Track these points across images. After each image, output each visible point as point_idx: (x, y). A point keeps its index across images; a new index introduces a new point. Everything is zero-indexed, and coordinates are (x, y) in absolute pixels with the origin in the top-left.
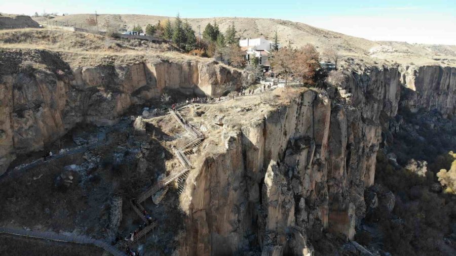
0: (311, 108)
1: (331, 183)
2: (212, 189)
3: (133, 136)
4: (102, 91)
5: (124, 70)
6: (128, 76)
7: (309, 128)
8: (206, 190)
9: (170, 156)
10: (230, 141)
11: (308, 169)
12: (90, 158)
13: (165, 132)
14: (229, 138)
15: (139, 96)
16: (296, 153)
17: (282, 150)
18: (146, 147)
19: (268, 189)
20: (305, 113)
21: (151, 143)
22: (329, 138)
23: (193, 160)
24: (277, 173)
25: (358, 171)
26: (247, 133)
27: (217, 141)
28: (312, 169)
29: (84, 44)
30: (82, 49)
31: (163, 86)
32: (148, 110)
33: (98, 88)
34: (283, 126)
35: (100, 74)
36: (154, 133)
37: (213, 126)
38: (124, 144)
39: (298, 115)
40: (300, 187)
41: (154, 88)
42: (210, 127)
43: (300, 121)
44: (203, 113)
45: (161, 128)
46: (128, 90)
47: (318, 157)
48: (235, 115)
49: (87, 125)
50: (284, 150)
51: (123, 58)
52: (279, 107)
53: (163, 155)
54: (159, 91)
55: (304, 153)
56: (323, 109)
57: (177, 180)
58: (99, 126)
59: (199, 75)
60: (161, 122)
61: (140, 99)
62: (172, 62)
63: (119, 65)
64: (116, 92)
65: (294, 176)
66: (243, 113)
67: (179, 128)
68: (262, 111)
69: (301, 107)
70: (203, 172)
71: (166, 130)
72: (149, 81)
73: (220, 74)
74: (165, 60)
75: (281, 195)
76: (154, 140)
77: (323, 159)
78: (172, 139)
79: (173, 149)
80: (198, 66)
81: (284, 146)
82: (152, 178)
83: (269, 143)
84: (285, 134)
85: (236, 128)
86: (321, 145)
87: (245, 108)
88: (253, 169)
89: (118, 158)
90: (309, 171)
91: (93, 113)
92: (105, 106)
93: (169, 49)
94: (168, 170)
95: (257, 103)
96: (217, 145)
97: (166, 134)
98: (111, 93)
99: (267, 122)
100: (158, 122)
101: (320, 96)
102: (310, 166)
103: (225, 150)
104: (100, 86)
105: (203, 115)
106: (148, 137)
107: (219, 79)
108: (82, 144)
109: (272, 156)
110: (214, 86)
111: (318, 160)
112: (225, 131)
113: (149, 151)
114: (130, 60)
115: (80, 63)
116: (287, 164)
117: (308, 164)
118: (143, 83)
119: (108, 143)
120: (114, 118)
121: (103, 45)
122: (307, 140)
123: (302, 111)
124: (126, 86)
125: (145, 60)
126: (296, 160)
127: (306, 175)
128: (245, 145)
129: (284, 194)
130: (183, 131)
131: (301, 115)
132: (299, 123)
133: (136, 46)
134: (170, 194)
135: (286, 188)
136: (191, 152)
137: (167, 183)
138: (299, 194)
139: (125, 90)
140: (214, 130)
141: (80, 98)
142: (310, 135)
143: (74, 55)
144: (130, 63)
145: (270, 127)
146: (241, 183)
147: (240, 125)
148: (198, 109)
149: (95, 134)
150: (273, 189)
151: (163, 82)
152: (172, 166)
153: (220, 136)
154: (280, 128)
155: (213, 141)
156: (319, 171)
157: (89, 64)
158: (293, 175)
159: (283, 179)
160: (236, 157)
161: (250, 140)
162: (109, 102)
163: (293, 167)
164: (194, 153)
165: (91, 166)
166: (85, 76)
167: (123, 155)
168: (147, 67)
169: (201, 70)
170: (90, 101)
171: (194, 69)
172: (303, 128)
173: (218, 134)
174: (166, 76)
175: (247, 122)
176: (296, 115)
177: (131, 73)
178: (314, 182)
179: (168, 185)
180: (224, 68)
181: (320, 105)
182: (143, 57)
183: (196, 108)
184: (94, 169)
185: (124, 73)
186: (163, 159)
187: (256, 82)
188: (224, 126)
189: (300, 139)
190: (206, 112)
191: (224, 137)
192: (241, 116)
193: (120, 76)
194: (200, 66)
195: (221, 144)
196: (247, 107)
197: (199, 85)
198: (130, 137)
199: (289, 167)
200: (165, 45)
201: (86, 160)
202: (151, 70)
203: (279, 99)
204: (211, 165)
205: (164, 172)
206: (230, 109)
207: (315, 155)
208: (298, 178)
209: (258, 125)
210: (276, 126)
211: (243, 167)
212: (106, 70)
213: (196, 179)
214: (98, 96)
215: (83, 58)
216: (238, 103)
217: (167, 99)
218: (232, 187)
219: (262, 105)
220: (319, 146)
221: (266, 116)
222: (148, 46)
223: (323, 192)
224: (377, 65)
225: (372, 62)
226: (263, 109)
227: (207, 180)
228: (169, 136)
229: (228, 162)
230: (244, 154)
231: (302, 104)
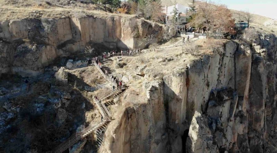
0: (233, 59)
1: (252, 136)
2: (133, 142)
3: (55, 86)
4: (28, 42)
5: (50, 23)
6: (54, 29)
7: (231, 79)
8: (125, 143)
9: (90, 107)
10: (151, 91)
11: (231, 121)
12: (10, 108)
13: (87, 83)
14: (151, 87)
15: (64, 49)
16: (220, 105)
17: (204, 101)
18: (66, 97)
19: (193, 143)
20: (227, 64)
21: (72, 93)
22: (250, 90)
23: (113, 111)
24: (203, 125)
25: (273, 123)
26: (170, 82)
27: (138, 91)
28: (235, 121)
29: (17, 3)
30: (13, 6)
31: (88, 40)
32: (72, 62)
33: (24, 40)
34: (206, 76)
35: (27, 27)
36: (75, 84)
37: (134, 77)
38: (46, 94)
39: (220, 66)
40: (224, 140)
41: (79, 41)
42: (132, 77)
43: (222, 72)
44: (125, 64)
45: (84, 79)
46: (53, 43)
47: (240, 109)
48: (157, 66)
49: (12, 76)
50: (206, 102)
51: (49, 13)
52: (202, 56)
53: (84, 106)
54: (84, 44)
55: (227, 105)
56: (245, 60)
57: (95, 132)
58: (23, 77)
59: (122, 29)
60: (83, 73)
61: (65, 51)
62: (96, 17)
63: (46, 19)
64: (41, 43)
65: (217, 129)
66: (164, 63)
67: (101, 78)
68: (184, 61)
69: (223, 58)
70: (123, 123)
71: (88, 80)
72: (74, 35)
73: (142, 27)
74: (90, 15)
75: (206, 150)
76: (76, 90)
77: (245, 110)
78: (93, 90)
79: (94, 100)
80: (121, 21)
81: (207, 98)
82: (71, 129)
83: (192, 94)
84: (208, 85)
85: (157, 77)
86: (243, 97)
87: (166, 59)
88: (175, 121)
89: (38, 108)
90: (231, 123)
91: (19, 64)
92: (29, 58)
93: (96, 9)
94: (87, 121)
95: (179, 53)
96: (138, 95)
97: (88, 85)
98: (36, 45)
99: (190, 72)
100: (80, 73)
101: (242, 47)
102: (232, 119)
103: (146, 100)
104: (26, 38)
105: (125, 66)
106: (70, 87)
107: (141, 32)
108: (5, 94)
109: (195, 107)
110: (136, 39)
111: (240, 111)
112: (146, 81)
113: (69, 101)
114: (57, 15)
115: (8, 16)
116: (209, 116)
117: (231, 116)
118: (69, 37)
119: (29, 93)
120: (38, 69)
121: (34, 3)
122: (230, 92)
123: (224, 62)
124: (51, 39)
125: (71, 15)
126: (219, 112)
127: (229, 127)
128: (167, 95)
129: (209, 148)
130: (105, 82)
131: (223, 66)
132: (221, 74)
133: (64, 5)
134: (88, 147)
135: (212, 142)
136: (112, 103)
137: (85, 135)
138: (223, 147)
139: (50, 42)
140: (136, 80)
141: (7, 50)
142: (232, 86)
143: (5, 10)
144: (56, 17)
145: (193, 77)
146: (163, 135)
147: (162, 74)
148: (120, 61)
149: (19, 84)
150: (199, 143)
151: (87, 36)
152: (92, 117)
153: (141, 86)
154: (203, 78)
155: (134, 91)
156: (241, 123)
157: (16, 17)
158: (217, 127)
159: (209, 132)
160: (158, 108)
161: (173, 90)
162: (33, 53)
163: (216, 119)
164: (114, 104)
165: (10, 116)
166: (12, 28)
167: (43, 105)
168: (73, 22)
169: (124, 24)
170: (16, 52)
171: (117, 23)
172: (225, 80)
173: (140, 84)
174: (91, 31)
175: (169, 72)
176: (218, 66)
177: (56, 27)
178: (236, 135)
179: (87, 137)
180: (145, 22)
181: (241, 56)
182: (69, 12)
183: (118, 60)
184: (12, 120)
185: (50, 26)
186: (83, 110)
187: (176, 35)
188: (145, 76)
189: (222, 90)
190: (128, 64)
191: (146, 87)
192: (163, 66)
193: (46, 28)
194: (122, 20)
195: (143, 94)
196: (169, 57)
197: (122, 39)
198: (52, 87)
199: (212, 118)
200: (91, 5)
201: (5, 109)
202: (76, 24)
203: (201, 49)
204: (131, 116)
205: (83, 124)
206: (151, 59)
207: (237, 107)
208: (222, 130)
209: (181, 74)
210: (199, 76)
211: (165, 118)
212: (32, 23)
213: (115, 132)
214: (23, 47)
215: (12, 12)
216: (160, 54)
217: (91, 51)
218: (153, 140)
219: (184, 55)
220: (241, 98)
221: (188, 66)
222: (76, 5)
223: (244, 144)
224: (274, 33)
225: (269, 31)
226: (185, 59)
227: (126, 132)
228: (90, 86)
229: (150, 113)
230: (166, 105)
231: (224, 54)
